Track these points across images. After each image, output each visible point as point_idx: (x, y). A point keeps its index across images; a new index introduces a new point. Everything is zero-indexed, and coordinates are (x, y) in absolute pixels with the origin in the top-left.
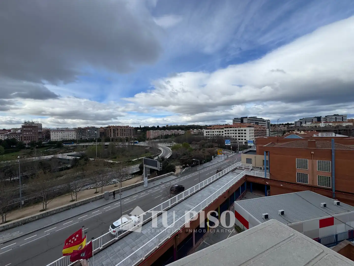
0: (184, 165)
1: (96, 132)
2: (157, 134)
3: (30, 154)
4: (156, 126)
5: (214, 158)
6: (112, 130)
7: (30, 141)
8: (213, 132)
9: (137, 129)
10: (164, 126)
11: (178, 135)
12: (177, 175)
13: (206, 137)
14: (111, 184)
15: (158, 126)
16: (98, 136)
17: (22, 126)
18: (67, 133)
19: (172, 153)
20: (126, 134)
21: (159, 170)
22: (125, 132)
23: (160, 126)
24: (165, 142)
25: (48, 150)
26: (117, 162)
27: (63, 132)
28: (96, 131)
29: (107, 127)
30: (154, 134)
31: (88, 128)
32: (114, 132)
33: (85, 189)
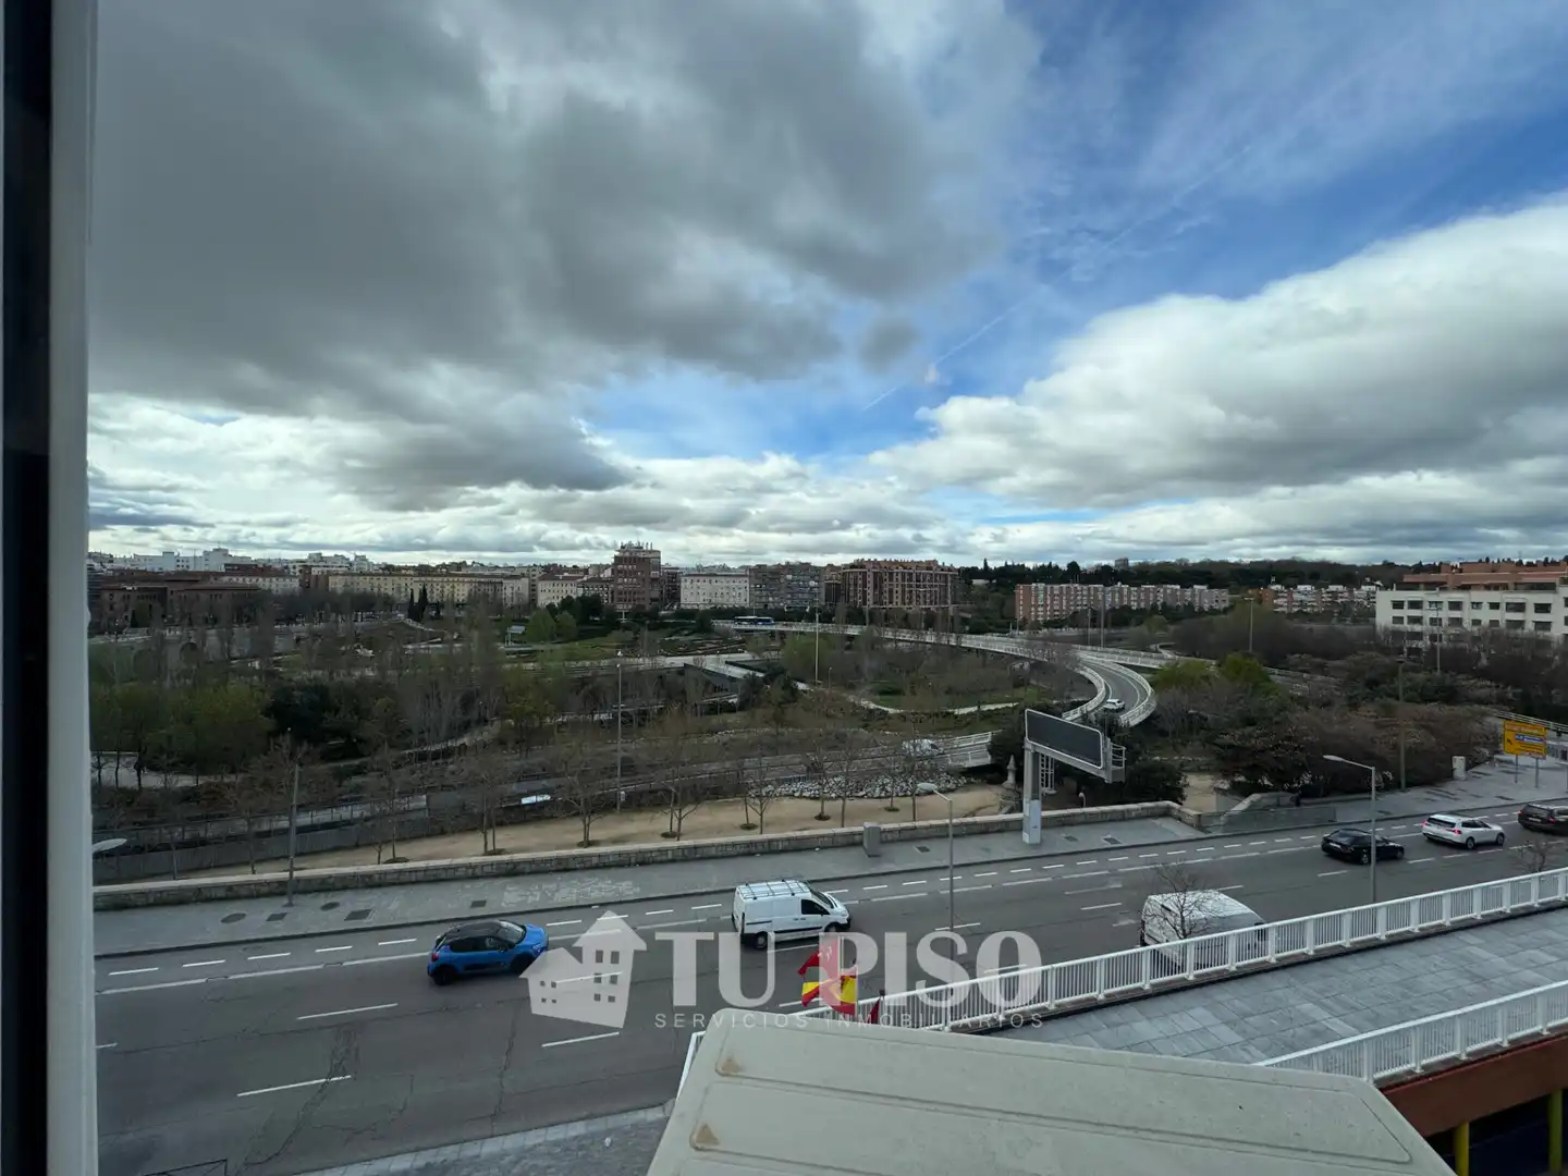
0: (1242, 779)
1: (812, 583)
2: (1068, 601)
3: (632, 648)
4: (1063, 566)
5: (1468, 768)
6: (870, 579)
7: (630, 607)
8: (1456, 606)
9: (970, 573)
10: (1104, 563)
11: (1190, 611)
12: (1200, 823)
13: (1397, 634)
14: (872, 797)
15: (1073, 566)
16: (820, 601)
17: (616, 557)
18: (723, 582)
19: (1154, 705)
20: (925, 596)
21: (1107, 778)
22: (918, 586)
23: (1083, 565)
24: (1109, 642)
25: (673, 638)
26: (891, 711)
27: (714, 579)
28: (812, 578)
29: (852, 566)
30: (1052, 602)
31: (789, 568)
32: (875, 587)
33: (786, 795)
